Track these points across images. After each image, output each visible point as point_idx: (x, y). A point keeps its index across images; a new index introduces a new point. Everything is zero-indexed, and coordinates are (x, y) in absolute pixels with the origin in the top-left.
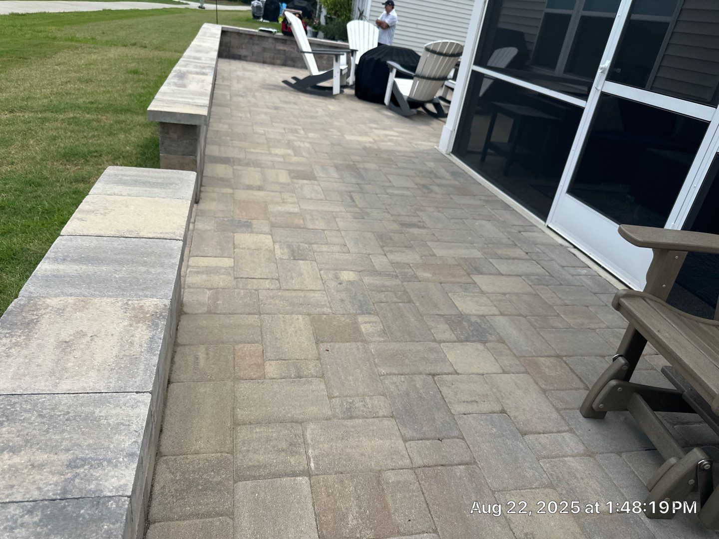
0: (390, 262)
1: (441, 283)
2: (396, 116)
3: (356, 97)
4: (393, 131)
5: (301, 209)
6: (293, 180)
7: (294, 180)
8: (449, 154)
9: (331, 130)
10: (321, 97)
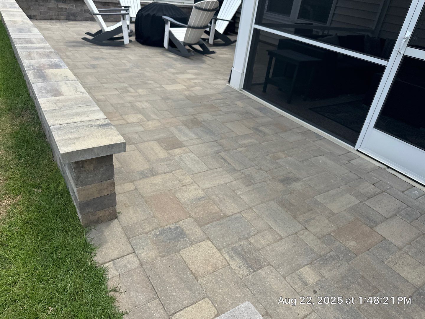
0: (317, 237)
1: (368, 250)
2: (179, 57)
3: (138, 43)
4: (188, 73)
5: (203, 190)
6: (168, 151)
7: (171, 152)
8: (241, 90)
9: (150, 82)
10: (116, 48)
